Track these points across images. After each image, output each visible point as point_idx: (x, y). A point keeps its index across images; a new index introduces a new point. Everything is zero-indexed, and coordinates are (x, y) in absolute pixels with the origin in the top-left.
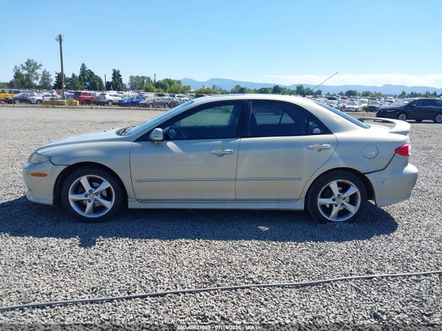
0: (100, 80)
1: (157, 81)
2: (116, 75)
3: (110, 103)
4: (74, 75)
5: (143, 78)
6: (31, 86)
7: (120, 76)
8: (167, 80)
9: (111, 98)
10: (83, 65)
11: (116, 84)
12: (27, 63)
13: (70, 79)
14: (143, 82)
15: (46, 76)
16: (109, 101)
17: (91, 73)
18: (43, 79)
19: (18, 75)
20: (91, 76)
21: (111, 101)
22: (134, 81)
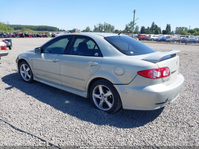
0: (160, 29)
1: (190, 29)
2: (168, 27)
3: (152, 40)
4: (148, 27)
5: (183, 28)
6: (131, 32)
7: (170, 27)
8: (196, 29)
9: (153, 38)
10: (153, 22)
11: (167, 31)
12: (131, 23)
13: (147, 29)
14: (183, 30)
15: (137, 28)
16: (152, 39)
17: (156, 26)
18: (136, 29)
19: (127, 28)
20: (156, 28)
21: (153, 39)
22: (178, 29)
